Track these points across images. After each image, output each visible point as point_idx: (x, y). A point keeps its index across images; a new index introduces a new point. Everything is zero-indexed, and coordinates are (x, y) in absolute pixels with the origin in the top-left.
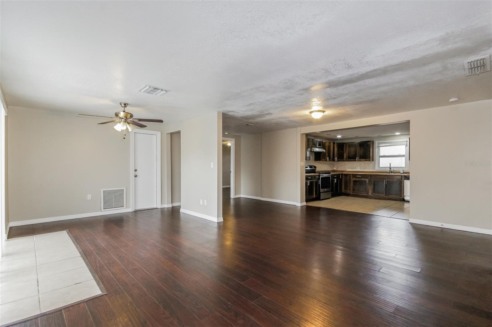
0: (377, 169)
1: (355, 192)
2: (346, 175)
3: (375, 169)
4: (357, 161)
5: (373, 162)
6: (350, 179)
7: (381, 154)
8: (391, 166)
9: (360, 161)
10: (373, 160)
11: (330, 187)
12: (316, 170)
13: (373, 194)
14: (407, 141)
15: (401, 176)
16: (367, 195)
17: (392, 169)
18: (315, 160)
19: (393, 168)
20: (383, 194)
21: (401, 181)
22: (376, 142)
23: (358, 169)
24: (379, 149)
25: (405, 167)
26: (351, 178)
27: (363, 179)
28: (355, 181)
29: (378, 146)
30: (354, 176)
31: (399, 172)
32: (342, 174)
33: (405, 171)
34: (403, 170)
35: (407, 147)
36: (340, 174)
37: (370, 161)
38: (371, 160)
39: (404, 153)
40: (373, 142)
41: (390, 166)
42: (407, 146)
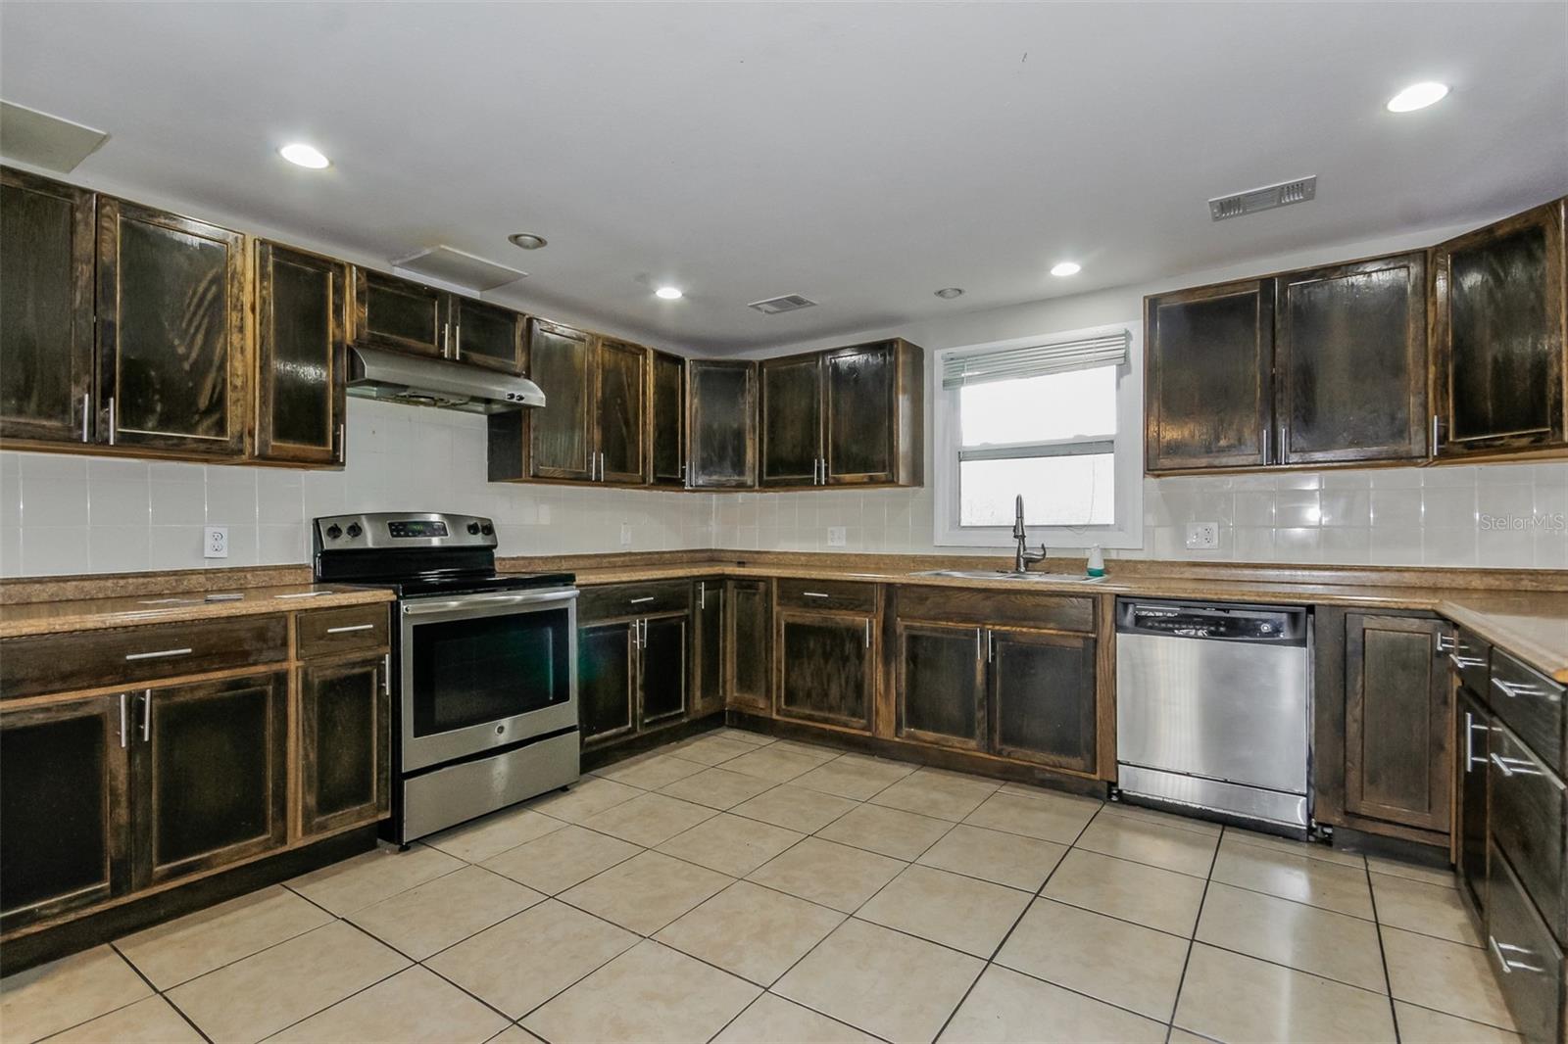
0: (944, 541)
1: (794, 709)
2: (747, 584)
3: (931, 536)
4: (819, 482)
5: (922, 490)
6: (768, 611)
7: (970, 440)
8: (1027, 522)
9: (839, 484)
10: (917, 478)
11: (562, 695)
12: (498, 553)
13: (905, 730)
14: (1127, 335)
15: (1095, 599)
16: (868, 734)
17: (1033, 541)
18: (491, 478)
19: (1038, 532)
20: (969, 733)
21: (1096, 641)
22: (938, 354)
23: (837, 543)
24: (955, 405)
25: (1119, 526)
26: (776, 609)
27: (844, 618)
28: (793, 630)
29: (946, 383)
30: (791, 590)
31: (1079, 565)
32: (717, 582)
33: (1114, 556)
34: (1104, 550)
35: (1125, 379)
36: (697, 579)
37: (891, 481)
38: (903, 475)
39: (1105, 426)
40: (917, 354)
41: (1020, 516)
42: (1129, 371)
